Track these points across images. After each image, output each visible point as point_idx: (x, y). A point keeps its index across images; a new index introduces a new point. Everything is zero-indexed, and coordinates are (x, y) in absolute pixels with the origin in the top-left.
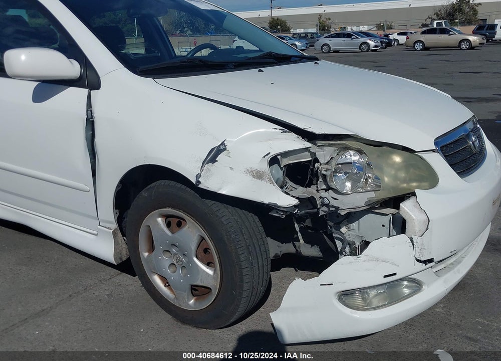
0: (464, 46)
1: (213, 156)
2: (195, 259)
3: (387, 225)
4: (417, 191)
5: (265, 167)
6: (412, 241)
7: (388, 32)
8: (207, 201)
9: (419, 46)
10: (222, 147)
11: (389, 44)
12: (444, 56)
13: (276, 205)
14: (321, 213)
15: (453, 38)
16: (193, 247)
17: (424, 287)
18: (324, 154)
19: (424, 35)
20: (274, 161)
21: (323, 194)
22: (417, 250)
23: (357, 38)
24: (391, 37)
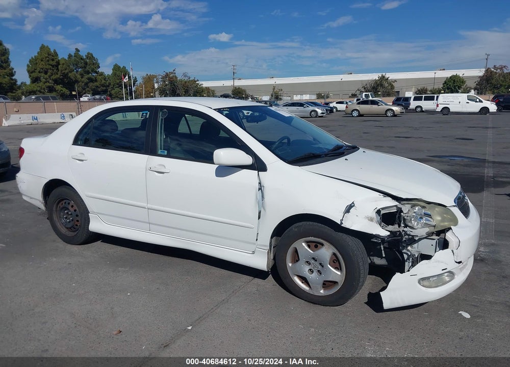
0: (389, 114)
1: (348, 209)
2: (329, 266)
3: (434, 245)
4: (452, 227)
5: (374, 215)
6: (453, 252)
7: (328, 101)
8: (339, 233)
9: (355, 114)
10: (352, 205)
11: (331, 111)
12: (377, 123)
13: (379, 235)
14: (404, 239)
15: (382, 108)
16: (328, 259)
17: (456, 276)
18: (406, 208)
19: (359, 105)
20: (378, 212)
21: (405, 229)
22: (455, 257)
23: (308, 107)
24: (331, 105)
